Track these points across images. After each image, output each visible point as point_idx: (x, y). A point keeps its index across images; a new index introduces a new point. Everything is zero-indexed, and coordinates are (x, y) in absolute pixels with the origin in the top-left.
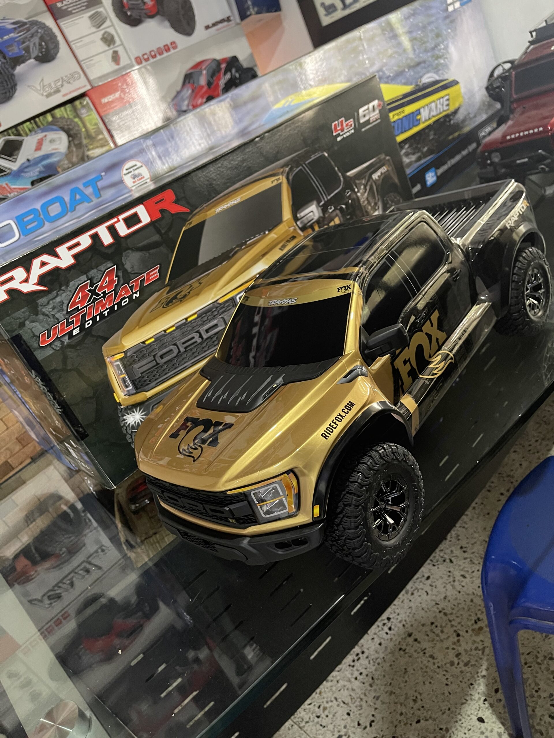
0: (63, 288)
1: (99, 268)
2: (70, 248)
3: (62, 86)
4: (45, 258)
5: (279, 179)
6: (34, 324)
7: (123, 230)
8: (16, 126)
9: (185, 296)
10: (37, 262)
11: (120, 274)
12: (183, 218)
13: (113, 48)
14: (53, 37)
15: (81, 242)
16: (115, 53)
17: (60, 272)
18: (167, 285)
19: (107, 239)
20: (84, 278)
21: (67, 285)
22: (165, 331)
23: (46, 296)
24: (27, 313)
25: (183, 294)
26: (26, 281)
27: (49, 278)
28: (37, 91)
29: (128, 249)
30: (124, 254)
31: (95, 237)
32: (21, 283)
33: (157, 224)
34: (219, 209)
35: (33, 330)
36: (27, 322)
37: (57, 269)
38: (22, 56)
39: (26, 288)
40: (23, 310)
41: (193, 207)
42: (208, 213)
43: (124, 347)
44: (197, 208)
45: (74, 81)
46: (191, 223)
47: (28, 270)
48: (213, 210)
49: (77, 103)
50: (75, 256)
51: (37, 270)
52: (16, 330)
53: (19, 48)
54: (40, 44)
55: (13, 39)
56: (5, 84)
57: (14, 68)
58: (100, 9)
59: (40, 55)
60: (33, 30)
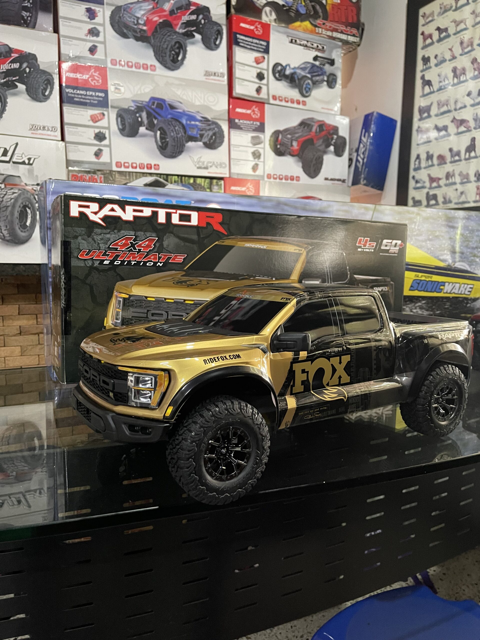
0: (116, 231)
1: (146, 233)
2: (135, 211)
3: (211, 167)
4: (116, 207)
5: (301, 250)
6: (83, 241)
7: (175, 219)
8: (167, 175)
9: (192, 285)
10: (109, 206)
11: (157, 245)
12: (219, 236)
13: (256, 161)
14: (222, 137)
15: (144, 211)
16: (257, 165)
17: (120, 221)
18: (184, 271)
19: (162, 219)
20: (132, 233)
21: (119, 231)
22: (165, 299)
23: (102, 229)
24: (83, 232)
25: (192, 282)
26: (96, 213)
27: (110, 220)
28: (193, 161)
29: (172, 233)
30: (167, 234)
31: (155, 214)
32: (92, 212)
33: (200, 229)
34: (248, 245)
35: (80, 244)
36: (80, 238)
37: (119, 218)
38: (196, 138)
39: (93, 217)
40: (82, 229)
41: (230, 234)
42: (239, 243)
43: (131, 292)
44: (232, 235)
45: (220, 167)
46: (223, 242)
47: (101, 208)
48: (243, 243)
49: (215, 181)
50: (135, 217)
51: (106, 211)
52: (70, 238)
53: (197, 133)
54: (212, 137)
55: (197, 126)
56: (176, 147)
57: (187, 142)
58: (261, 136)
59: (208, 142)
60: (212, 127)
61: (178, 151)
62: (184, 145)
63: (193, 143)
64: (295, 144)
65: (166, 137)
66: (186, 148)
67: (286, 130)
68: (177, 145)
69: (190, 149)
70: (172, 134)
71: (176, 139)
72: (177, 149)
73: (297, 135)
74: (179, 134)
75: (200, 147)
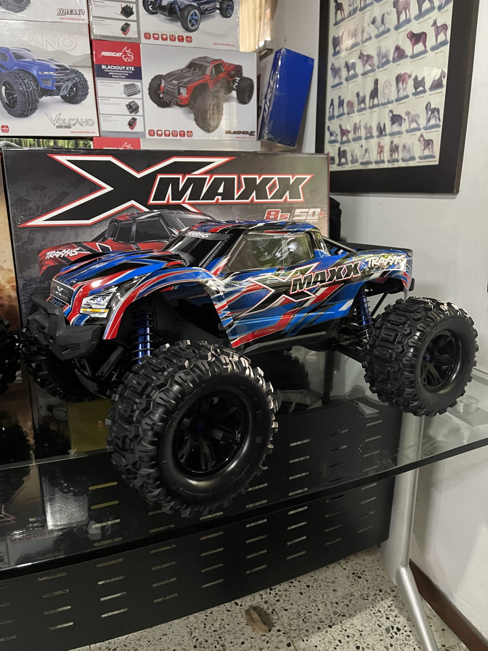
3: (74, 125)
8: (20, 137)
13: (133, 115)
14: (86, 88)
16: (134, 119)
28: (51, 120)
38: (52, 91)
45: (86, 125)
49: (81, 142)
53: (53, 85)
54: (72, 88)
55: (51, 76)
56: (28, 104)
57: (41, 96)
58: (137, 83)
59: (68, 95)
60: (71, 76)
61: (30, 108)
62: (38, 101)
63: (49, 97)
64: (183, 91)
65: (13, 92)
66: (39, 104)
67: (170, 75)
68: (29, 100)
69: (45, 105)
70: (21, 89)
71: (26, 94)
72: (29, 106)
73: (185, 80)
74: (30, 88)
75: (58, 102)
